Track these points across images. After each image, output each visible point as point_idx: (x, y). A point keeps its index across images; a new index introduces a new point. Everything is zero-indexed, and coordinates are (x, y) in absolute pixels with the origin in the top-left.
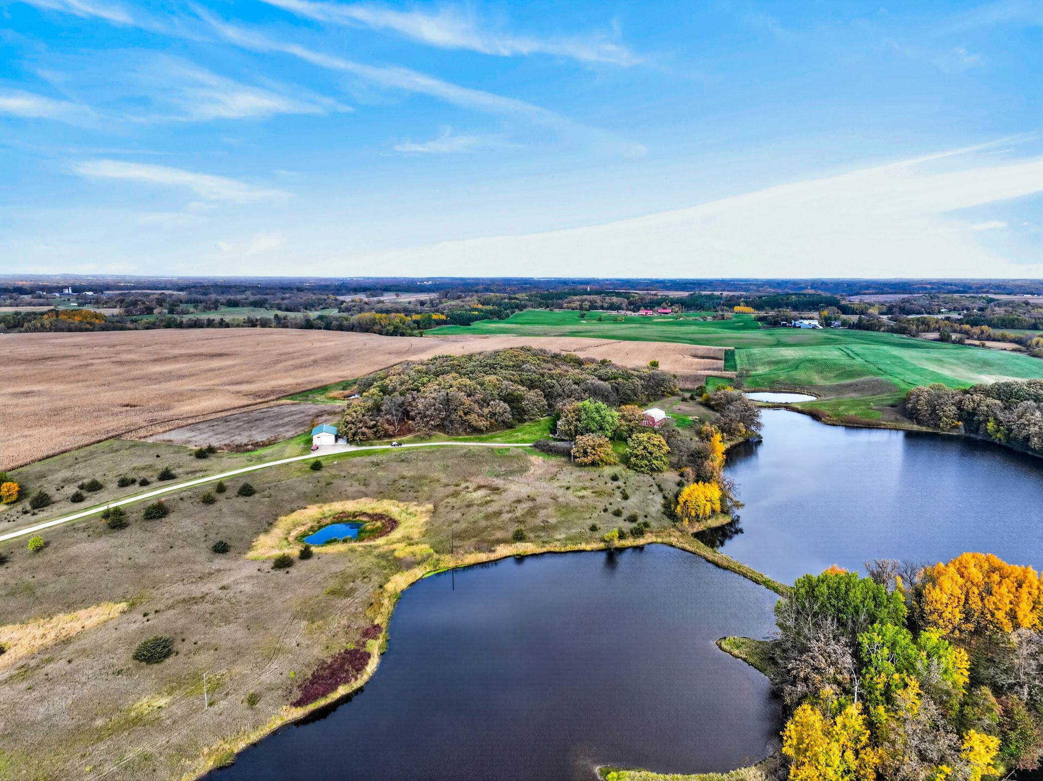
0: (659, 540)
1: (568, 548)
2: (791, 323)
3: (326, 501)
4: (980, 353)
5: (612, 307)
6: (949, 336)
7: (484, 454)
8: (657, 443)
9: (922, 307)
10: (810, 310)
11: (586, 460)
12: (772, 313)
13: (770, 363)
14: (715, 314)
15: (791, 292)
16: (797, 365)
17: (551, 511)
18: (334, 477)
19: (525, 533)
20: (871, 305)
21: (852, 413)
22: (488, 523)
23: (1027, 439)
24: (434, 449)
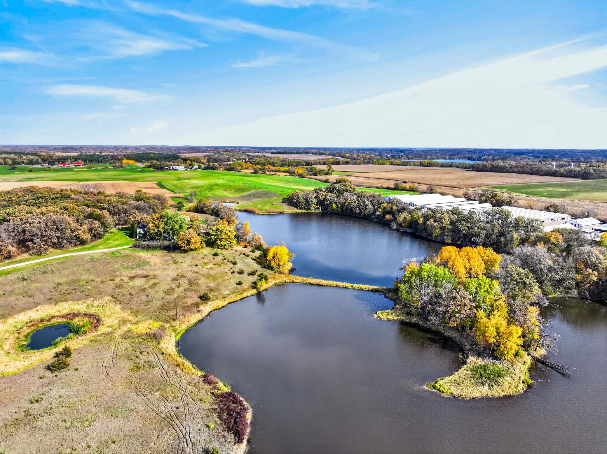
0: (278, 281)
2: (170, 168)
5: (31, 162)
6: (258, 171)
10: (171, 161)
23: (353, 209)
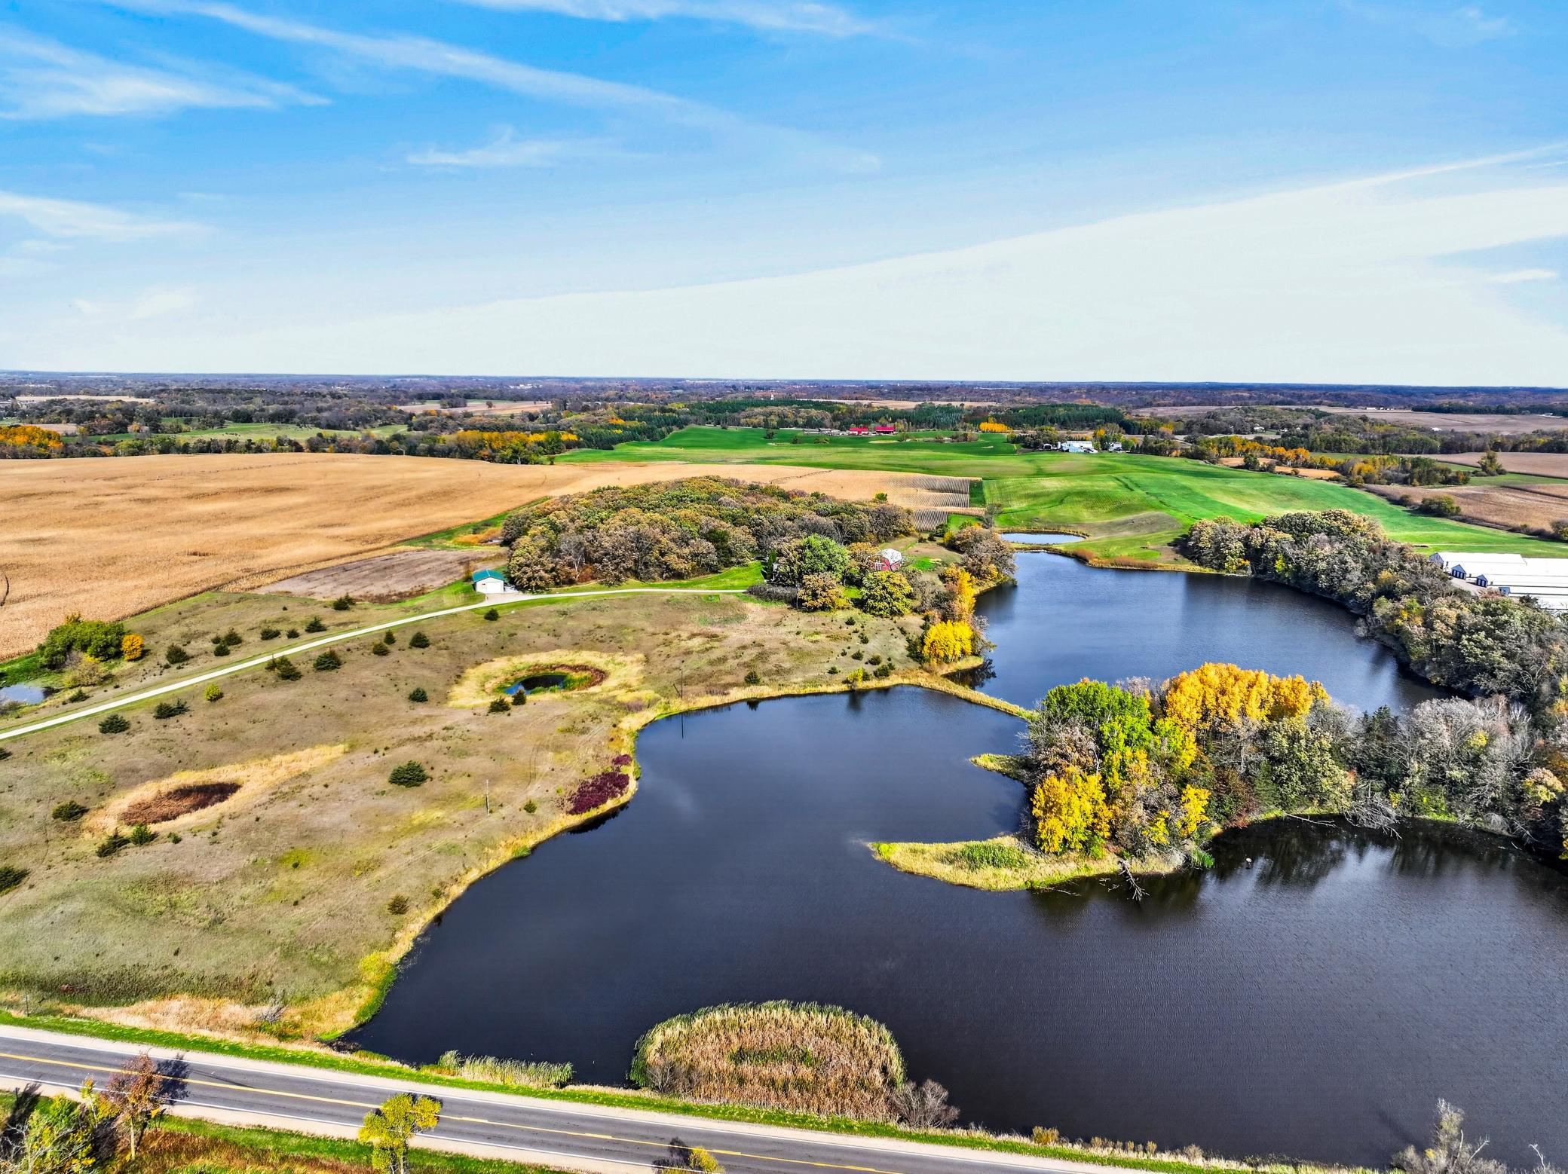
0: (906, 681)
1: (808, 690)
2: (1056, 445)
3: (513, 653)
4: (1291, 483)
5: (809, 423)
6: (1256, 462)
7: (690, 601)
8: (898, 582)
9: (1231, 423)
10: (1083, 428)
11: (815, 603)
12: (1031, 432)
13: (1028, 496)
14: (954, 433)
15: (1059, 402)
16: (1062, 498)
17: (783, 655)
18: (517, 627)
19: (759, 676)
20: (1164, 421)
21: (1125, 554)
22: (715, 669)
23: (1316, 576)
24: (630, 596)
